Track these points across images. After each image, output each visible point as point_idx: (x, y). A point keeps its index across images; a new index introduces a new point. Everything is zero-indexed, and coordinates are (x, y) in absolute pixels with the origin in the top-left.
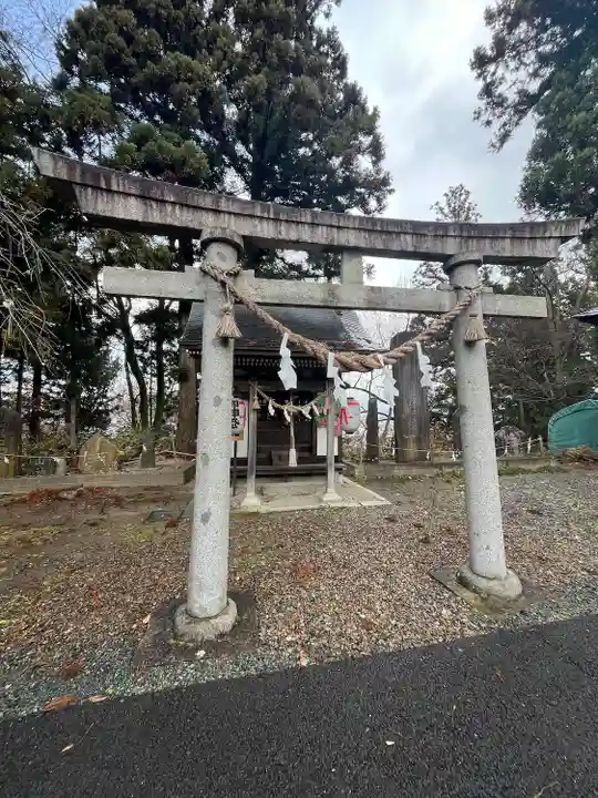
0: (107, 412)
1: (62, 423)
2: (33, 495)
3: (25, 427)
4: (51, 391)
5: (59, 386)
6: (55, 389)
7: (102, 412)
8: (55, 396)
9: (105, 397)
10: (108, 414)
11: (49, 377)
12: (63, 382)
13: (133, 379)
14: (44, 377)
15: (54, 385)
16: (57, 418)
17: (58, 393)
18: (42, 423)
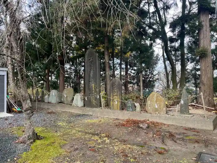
0: (154, 81)
1: (136, 87)
2: (128, 121)
3: (123, 88)
4: (131, 73)
5: (134, 70)
6: (133, 71)
7: (151, 81)
8: (133, 74)
9: (152, 74)
10: (154, 82)
11: (131, 66)
12: (135, 68)
13: (167, 62)
14: (129, 66)
15: (132, 70)
16: (134, 84)
17: (134, 73)
18: (129, 86)
